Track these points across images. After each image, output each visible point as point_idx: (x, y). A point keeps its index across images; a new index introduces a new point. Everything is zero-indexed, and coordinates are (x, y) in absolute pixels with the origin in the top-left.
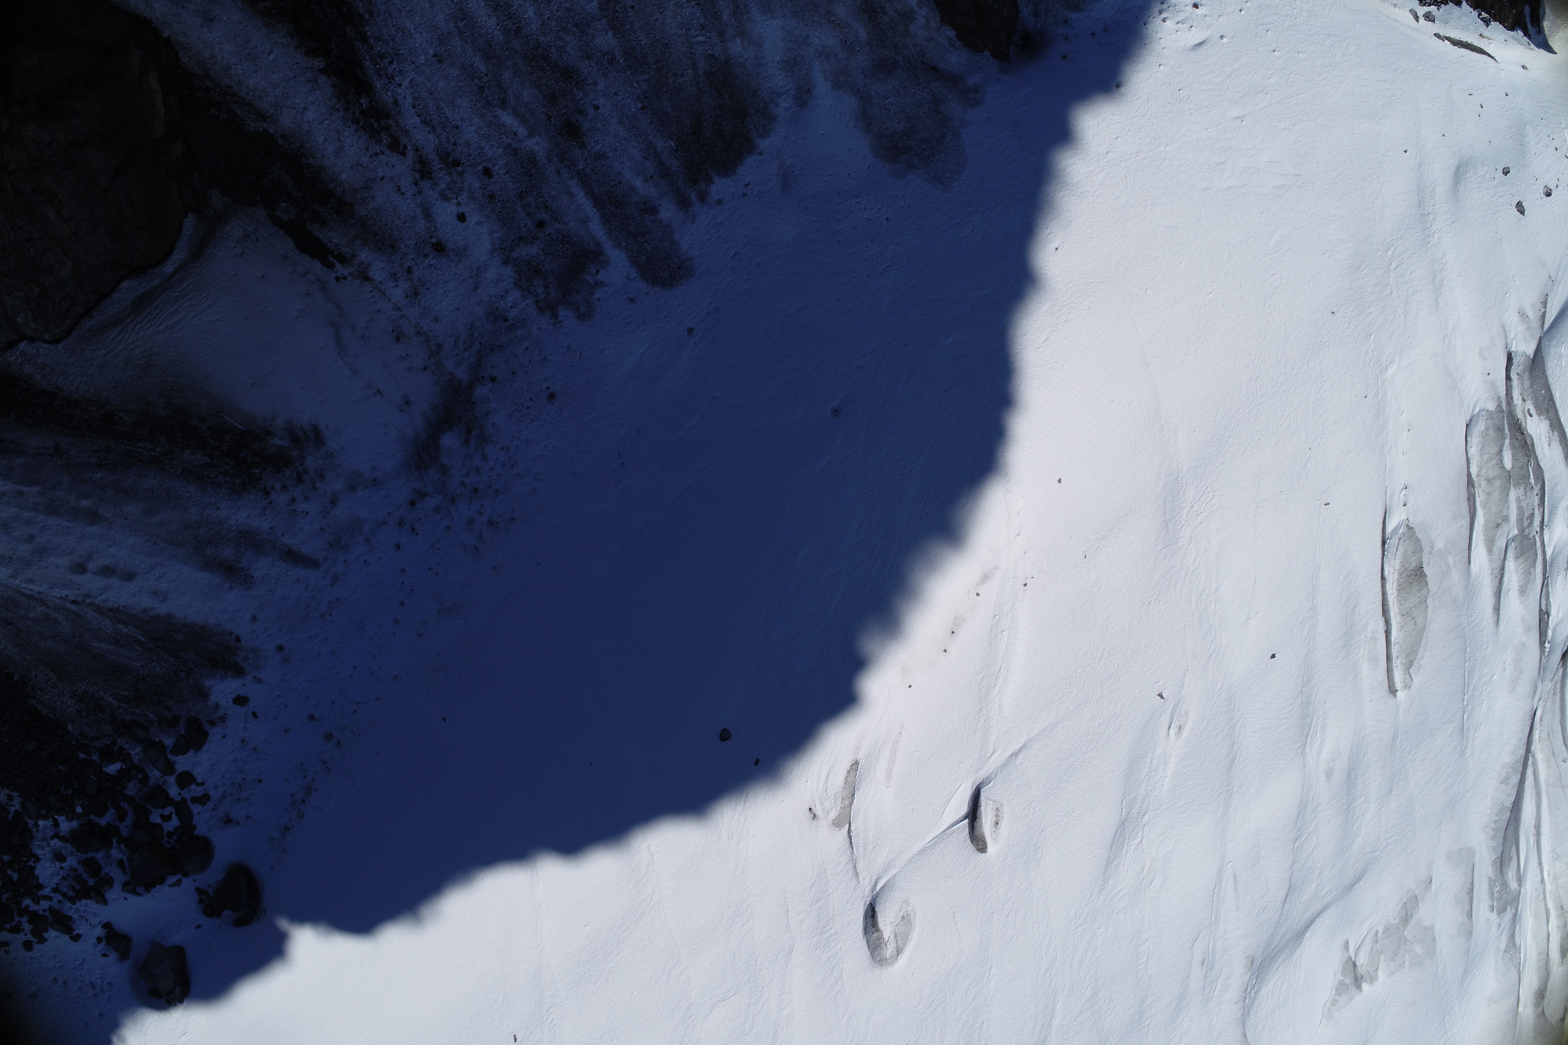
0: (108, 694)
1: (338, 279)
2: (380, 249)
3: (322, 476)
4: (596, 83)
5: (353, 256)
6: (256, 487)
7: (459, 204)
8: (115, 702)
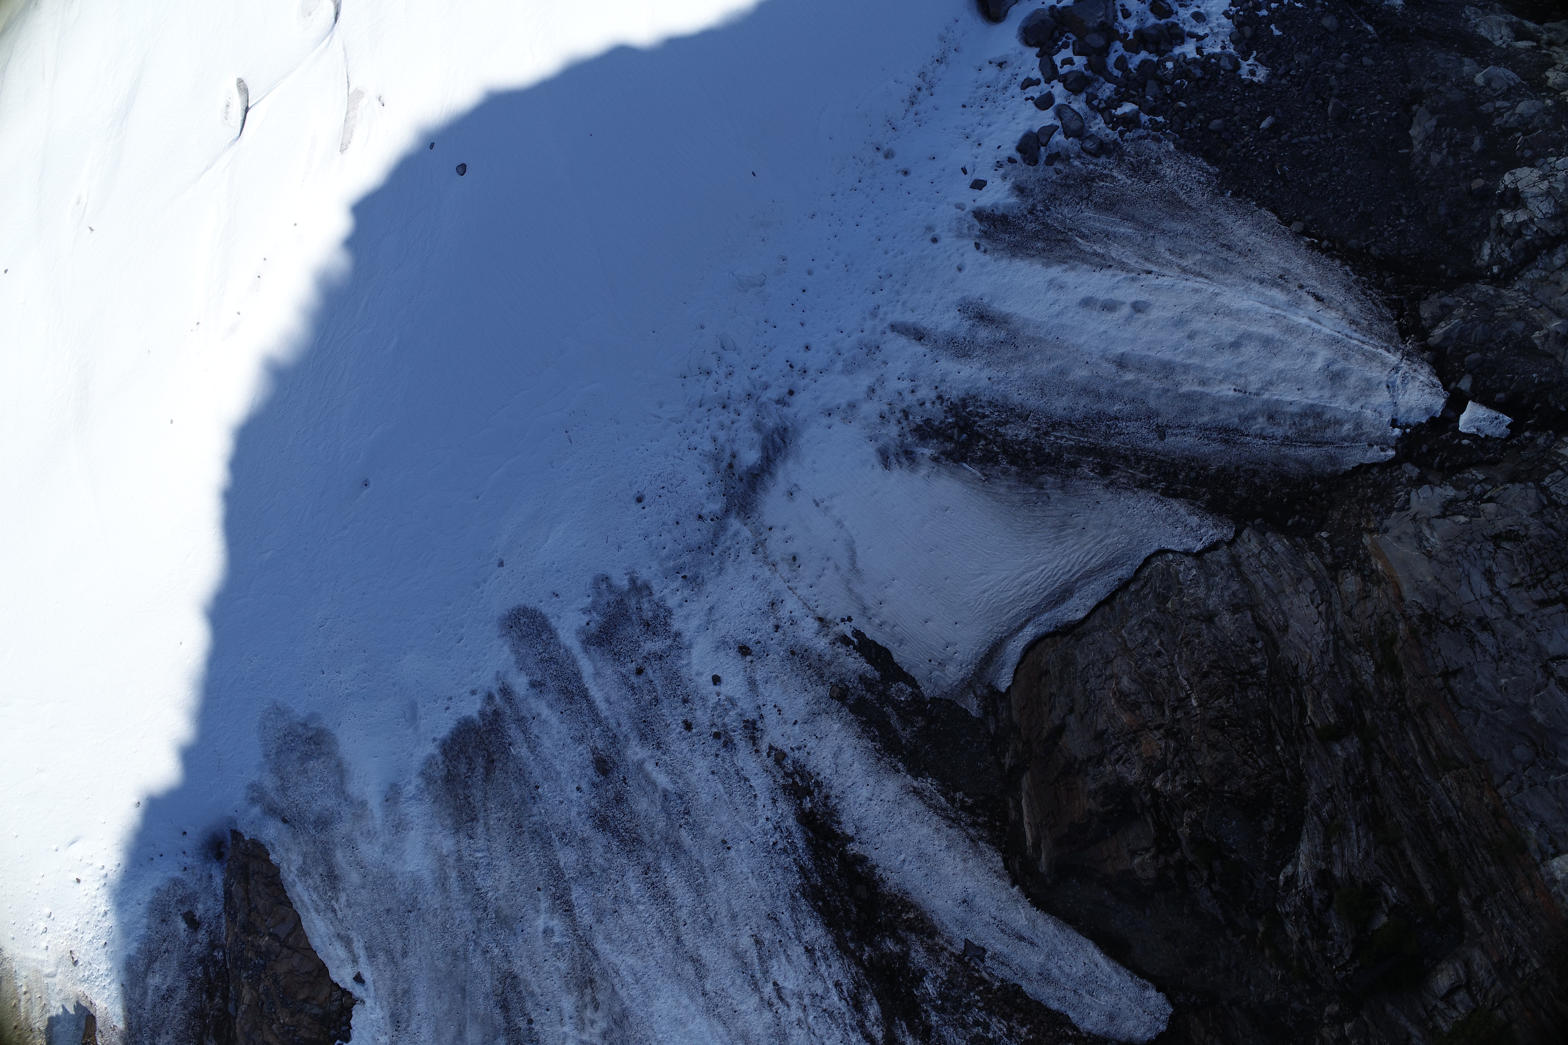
0: (1122, 182)
1: (850, 619)
2: (806, 651)
3: (882, 417)
4: (579, 814)
5: (834, 643)
6: (951, 403)
7: (718, 694)
8: (1115, 174)
